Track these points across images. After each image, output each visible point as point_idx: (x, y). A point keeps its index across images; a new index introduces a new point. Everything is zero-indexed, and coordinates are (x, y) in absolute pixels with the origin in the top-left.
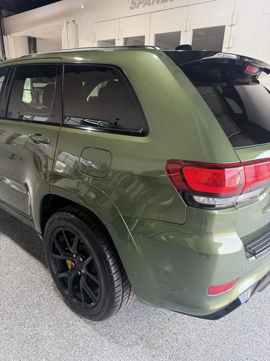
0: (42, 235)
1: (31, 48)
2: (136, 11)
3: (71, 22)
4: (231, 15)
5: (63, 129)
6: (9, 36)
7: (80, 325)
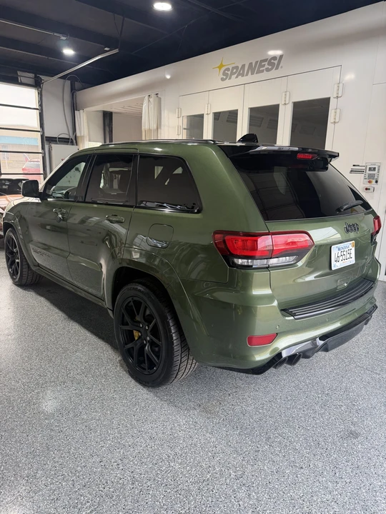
0: (113, 311)
1: (106, 124)
2: (228, 83)
3: (153, 95)
4: (336, 86)
5: (136, 210)
6: (81, 111)
7: (143, 393)
